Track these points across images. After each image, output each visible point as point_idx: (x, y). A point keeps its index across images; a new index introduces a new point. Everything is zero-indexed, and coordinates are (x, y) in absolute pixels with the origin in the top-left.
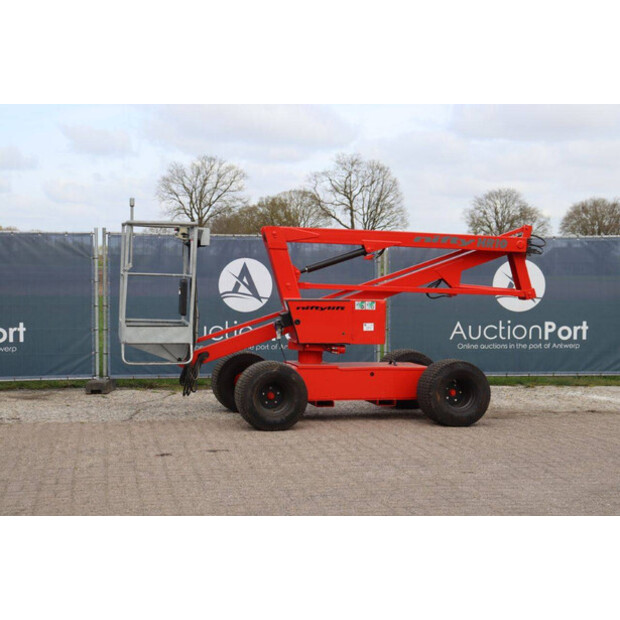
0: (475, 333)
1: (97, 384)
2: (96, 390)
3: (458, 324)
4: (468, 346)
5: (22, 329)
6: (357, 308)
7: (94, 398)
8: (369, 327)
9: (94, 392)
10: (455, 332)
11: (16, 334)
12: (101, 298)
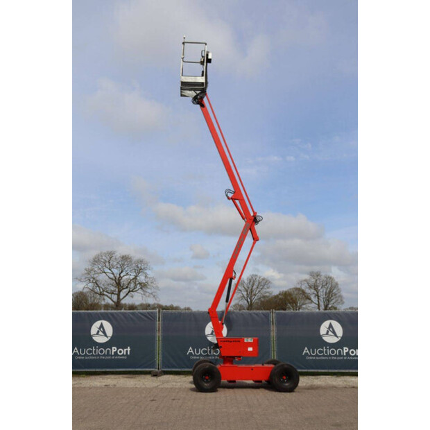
0: (313, 353)
1: (157, 372)
2: (156, 375)
3: (306, 348)
4: (311, 358)
5: (129, 349)
6: (245, 341)
7: (155, 378)
8: (250, 349)
9: (154, 376)
10: (305, 352)
11: (127, 351)
12: (159, 337)
